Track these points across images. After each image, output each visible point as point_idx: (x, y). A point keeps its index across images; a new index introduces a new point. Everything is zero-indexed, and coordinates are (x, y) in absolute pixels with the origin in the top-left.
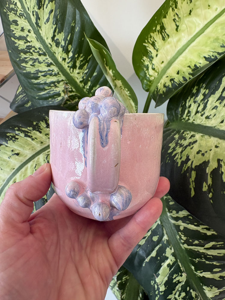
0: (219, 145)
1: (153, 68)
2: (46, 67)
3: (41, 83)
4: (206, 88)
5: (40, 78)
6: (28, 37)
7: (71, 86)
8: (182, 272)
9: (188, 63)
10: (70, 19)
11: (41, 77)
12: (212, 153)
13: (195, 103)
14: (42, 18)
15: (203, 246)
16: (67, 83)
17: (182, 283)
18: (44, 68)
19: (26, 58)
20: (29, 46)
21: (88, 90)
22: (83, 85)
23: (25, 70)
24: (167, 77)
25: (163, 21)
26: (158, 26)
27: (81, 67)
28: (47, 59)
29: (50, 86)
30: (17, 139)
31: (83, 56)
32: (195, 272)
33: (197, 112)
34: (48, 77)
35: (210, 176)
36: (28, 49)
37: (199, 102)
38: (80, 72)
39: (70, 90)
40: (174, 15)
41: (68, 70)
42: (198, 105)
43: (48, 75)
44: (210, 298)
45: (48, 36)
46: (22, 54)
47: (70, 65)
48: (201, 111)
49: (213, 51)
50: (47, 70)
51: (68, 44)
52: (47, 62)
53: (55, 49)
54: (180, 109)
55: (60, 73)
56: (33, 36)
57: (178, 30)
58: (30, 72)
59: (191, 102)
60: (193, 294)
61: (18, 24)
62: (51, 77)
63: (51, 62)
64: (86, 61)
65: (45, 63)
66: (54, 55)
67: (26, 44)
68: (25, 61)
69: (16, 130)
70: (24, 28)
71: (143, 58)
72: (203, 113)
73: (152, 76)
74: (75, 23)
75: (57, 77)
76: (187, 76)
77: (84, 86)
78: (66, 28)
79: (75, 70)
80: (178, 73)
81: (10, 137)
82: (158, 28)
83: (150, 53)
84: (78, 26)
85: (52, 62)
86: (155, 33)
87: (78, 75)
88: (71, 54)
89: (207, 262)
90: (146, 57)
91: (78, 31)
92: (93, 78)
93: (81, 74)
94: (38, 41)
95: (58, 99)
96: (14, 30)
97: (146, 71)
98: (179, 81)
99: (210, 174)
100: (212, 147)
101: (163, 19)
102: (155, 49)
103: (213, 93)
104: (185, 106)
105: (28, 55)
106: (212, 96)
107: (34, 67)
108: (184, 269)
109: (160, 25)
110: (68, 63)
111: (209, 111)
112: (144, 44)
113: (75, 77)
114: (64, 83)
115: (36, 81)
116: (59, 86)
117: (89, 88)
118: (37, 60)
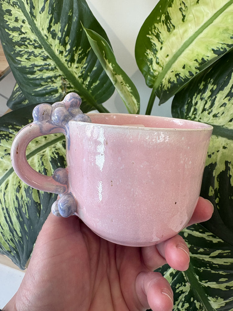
0: (227, 146)
1: (157, 62)
2: (42, 61)
3: (37, 78)
4: (214, 84)
5: (36, 73)
6: (22, 28)
7: (69, 81)
8: (185, 282)
9: (195, 57)
10: (67, 8)
11: (37, 71)
12: (219, 154)
13: (202, 100)
14: (36, 7)
15: (209, 255)
16: (64, 79)
17: (185, 293)
18: (40, 62)
19: (21, 51)
20: (24, 38)
21: (87, 86)
22: (82, 80)
23: (20, 64)
24: (173, 72)
25: (168, 10)
26: (163, 15)
27: (80, 61)
28: (42, 52)
29: (47, 82)
30: (11, 137)
31: (81, 49)
32: (200, 282)
33: (204, 110)
34: (45, 72)
35: (217, 180)
36: (22, 42)
37: (206, 98)
38: (79, 67)
39: (69, 85)
40: (180, 3)
41: (66, 65)
42: (205, 102)
43: (44, 70)
44: (215, 309)
45: (44, 27)
46: (16, 47)
47: (68, 58)
48: (208, 109)
49: (223, 43)
50: (43, 65)
51: (66, 36)
52: (43, 56)
53: (51, 42)
54: (186, 107)
55: (57, 68)
56: (28, 27)
57: (185, 20)
58: (26, 66)
59: (198, 99)
60: (198, 305)
61: (12, 14)
62: (48, 72)
63: (47, 56)
64: (85, 54)
65: (41, 57)
66: (50, 47)
67: (21, 35)
68: (19, 54)
69: (10, 128)
70: (18, 18)
71: (147, 51)
72: (210, 111)
73: (156, 71)
74: (72, 12)
75: (54, 72)
76: (194, 71)
77: (83, 82)
78: (63, 18)
79: (72, 64)
80: (184, 68)
81: (4, 135)
82: (163, 18)
83: (154, 45)
84: (76, 16)
85: (49, 55)
86: (159, 23)
87: (77, 69)
88: (68, 47)
89: (213, 272)
90: (150, 50)
91: (75, 21)
92: (93, 72)
94: (33, 32)
95: (55, 96)
96: (8, 20)
97: (150, 65)
98: (185, 76)
99: (217, 178)
100: (219, 148)
101: (168, 8)
102: (159, 41)
103: (222, 89)
104: (190, 103)
105: (22, 49)
106: (220, 92)
107: (30, 61)
108: (188, 279)
109: (165, 15)
110: (66, 56)
111: (217, 109)
112: (148, 36)
113: (73, 71)
114: (61, 79)
115: (31, 77)
116: (56, 82)
117: (89, 83)
118: (33, 53)
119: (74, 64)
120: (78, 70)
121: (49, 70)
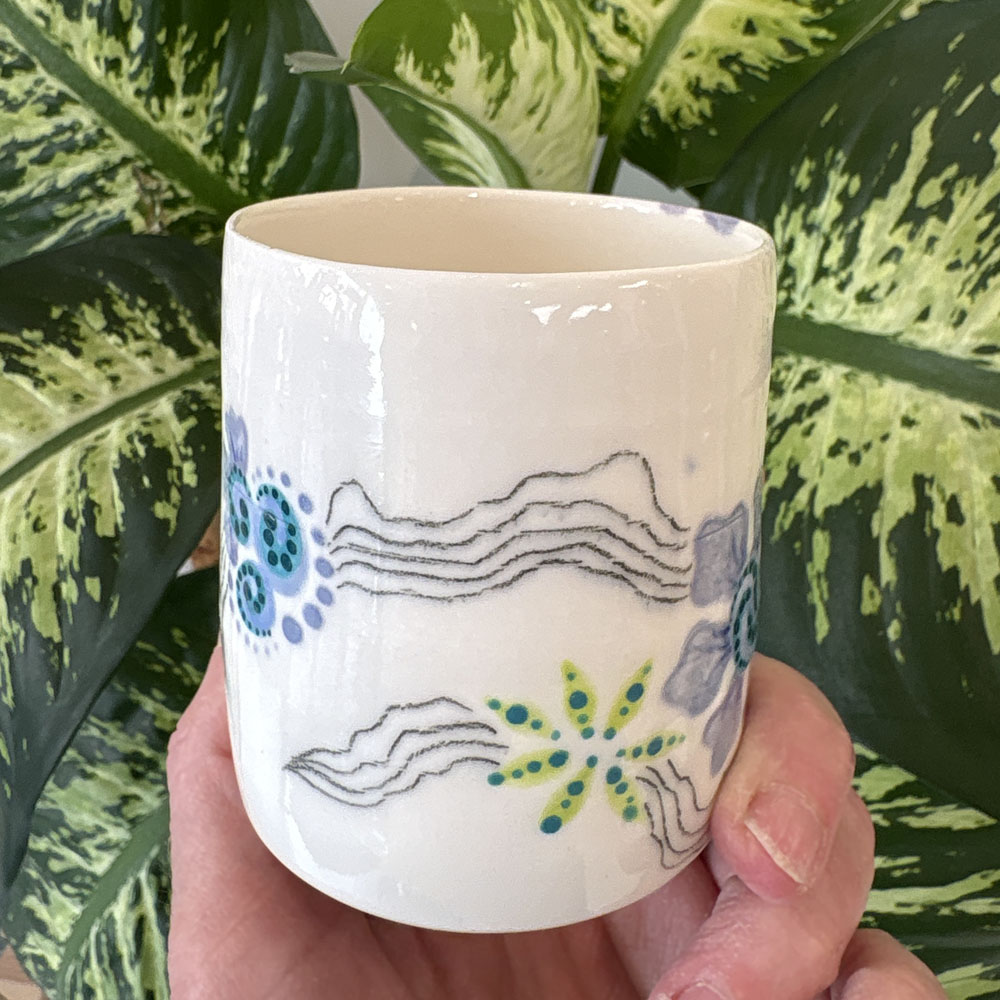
2: (43, 117)
3: (35, 194)
5: (25, 178)
7: (167, 176)
11: (31, 169)
16: (146, 171)
21: (246, 182)
22: (221, 161)
27: (193, 84)
28: (38, 82)
29: (76, 200)
31: (189, 32)
34: (62, 161)
39: (169, 195)
41: (141, 110)
43: (57, 155)
47: (144, 82)
50: (49, 133)
52: (44, 96)
53: (65, 32)
55: (109, 130)
62: (74, 157)
63: (60, 93)
64: (208, 52)
65: (35, 102)
66: (65, 56)
75: (100, 154)
77: (226, 167)
79: (168, 101)
85: (65, 89)
87: (188, 120)
88: (137, 36)
92: (255, 119)
93: (201, 112)
110: (133, 77)
113: (176, 132)
114: (135, 174)
116: (115, 190)
117: (250, 168)
118: (1, 100)
119: (174, 103)
120: (192, 125)
121: (77, 150)
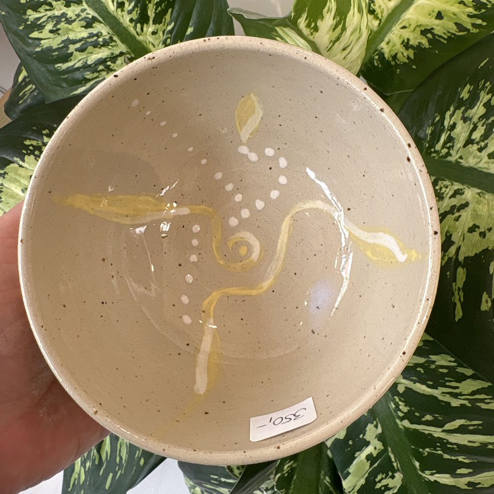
2: (83, 28)
3: (76, 66)
5: (72, 58)
11: (75, 53)
18: (79, 32)
19: (38, 19)
23: (38, 46)
27: (158, 20)
28: (83, 10)
29: (96, 71)
34: (91, 51)
38: (157, 30)
41: (132, 30)
43: (89, 47)
46: (29, 12)
47: (135, 16)
50: (85, 36)
52: (85, 18)
55: (115, 38)
58: (52, 47)
62: (96, 49)
63: (93, 17)
64: (167, 3)
65: (80, 20)
68: (36, 26)
75: (109, 49)
79: (145, 25)
85: (96, 15)
87: (154, 36)
93: (161, 33)
105: (41, 13)
107: (59, 34)
110: (130, 12)
113: (148, 42)
114: (125, 61)
115: (64, 66)
116: (115, 68)
118: (64, 18)
119: (148, 28)
120: (156, 39)
121: (99, 46)
